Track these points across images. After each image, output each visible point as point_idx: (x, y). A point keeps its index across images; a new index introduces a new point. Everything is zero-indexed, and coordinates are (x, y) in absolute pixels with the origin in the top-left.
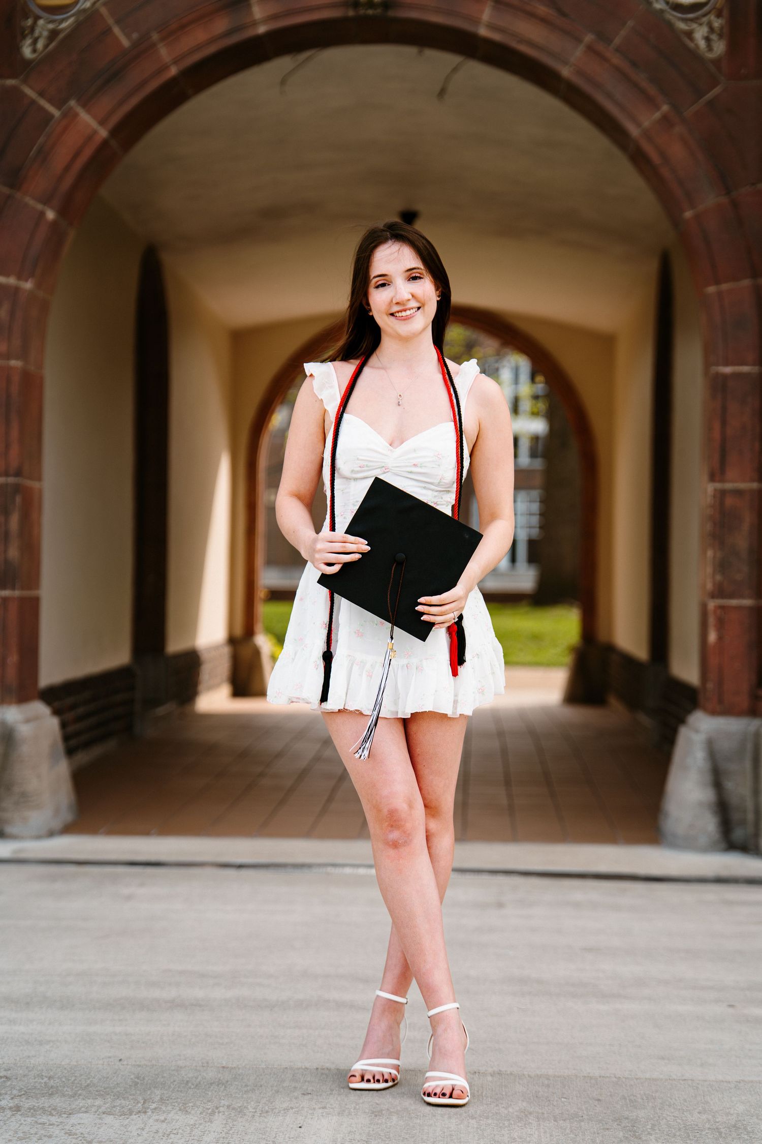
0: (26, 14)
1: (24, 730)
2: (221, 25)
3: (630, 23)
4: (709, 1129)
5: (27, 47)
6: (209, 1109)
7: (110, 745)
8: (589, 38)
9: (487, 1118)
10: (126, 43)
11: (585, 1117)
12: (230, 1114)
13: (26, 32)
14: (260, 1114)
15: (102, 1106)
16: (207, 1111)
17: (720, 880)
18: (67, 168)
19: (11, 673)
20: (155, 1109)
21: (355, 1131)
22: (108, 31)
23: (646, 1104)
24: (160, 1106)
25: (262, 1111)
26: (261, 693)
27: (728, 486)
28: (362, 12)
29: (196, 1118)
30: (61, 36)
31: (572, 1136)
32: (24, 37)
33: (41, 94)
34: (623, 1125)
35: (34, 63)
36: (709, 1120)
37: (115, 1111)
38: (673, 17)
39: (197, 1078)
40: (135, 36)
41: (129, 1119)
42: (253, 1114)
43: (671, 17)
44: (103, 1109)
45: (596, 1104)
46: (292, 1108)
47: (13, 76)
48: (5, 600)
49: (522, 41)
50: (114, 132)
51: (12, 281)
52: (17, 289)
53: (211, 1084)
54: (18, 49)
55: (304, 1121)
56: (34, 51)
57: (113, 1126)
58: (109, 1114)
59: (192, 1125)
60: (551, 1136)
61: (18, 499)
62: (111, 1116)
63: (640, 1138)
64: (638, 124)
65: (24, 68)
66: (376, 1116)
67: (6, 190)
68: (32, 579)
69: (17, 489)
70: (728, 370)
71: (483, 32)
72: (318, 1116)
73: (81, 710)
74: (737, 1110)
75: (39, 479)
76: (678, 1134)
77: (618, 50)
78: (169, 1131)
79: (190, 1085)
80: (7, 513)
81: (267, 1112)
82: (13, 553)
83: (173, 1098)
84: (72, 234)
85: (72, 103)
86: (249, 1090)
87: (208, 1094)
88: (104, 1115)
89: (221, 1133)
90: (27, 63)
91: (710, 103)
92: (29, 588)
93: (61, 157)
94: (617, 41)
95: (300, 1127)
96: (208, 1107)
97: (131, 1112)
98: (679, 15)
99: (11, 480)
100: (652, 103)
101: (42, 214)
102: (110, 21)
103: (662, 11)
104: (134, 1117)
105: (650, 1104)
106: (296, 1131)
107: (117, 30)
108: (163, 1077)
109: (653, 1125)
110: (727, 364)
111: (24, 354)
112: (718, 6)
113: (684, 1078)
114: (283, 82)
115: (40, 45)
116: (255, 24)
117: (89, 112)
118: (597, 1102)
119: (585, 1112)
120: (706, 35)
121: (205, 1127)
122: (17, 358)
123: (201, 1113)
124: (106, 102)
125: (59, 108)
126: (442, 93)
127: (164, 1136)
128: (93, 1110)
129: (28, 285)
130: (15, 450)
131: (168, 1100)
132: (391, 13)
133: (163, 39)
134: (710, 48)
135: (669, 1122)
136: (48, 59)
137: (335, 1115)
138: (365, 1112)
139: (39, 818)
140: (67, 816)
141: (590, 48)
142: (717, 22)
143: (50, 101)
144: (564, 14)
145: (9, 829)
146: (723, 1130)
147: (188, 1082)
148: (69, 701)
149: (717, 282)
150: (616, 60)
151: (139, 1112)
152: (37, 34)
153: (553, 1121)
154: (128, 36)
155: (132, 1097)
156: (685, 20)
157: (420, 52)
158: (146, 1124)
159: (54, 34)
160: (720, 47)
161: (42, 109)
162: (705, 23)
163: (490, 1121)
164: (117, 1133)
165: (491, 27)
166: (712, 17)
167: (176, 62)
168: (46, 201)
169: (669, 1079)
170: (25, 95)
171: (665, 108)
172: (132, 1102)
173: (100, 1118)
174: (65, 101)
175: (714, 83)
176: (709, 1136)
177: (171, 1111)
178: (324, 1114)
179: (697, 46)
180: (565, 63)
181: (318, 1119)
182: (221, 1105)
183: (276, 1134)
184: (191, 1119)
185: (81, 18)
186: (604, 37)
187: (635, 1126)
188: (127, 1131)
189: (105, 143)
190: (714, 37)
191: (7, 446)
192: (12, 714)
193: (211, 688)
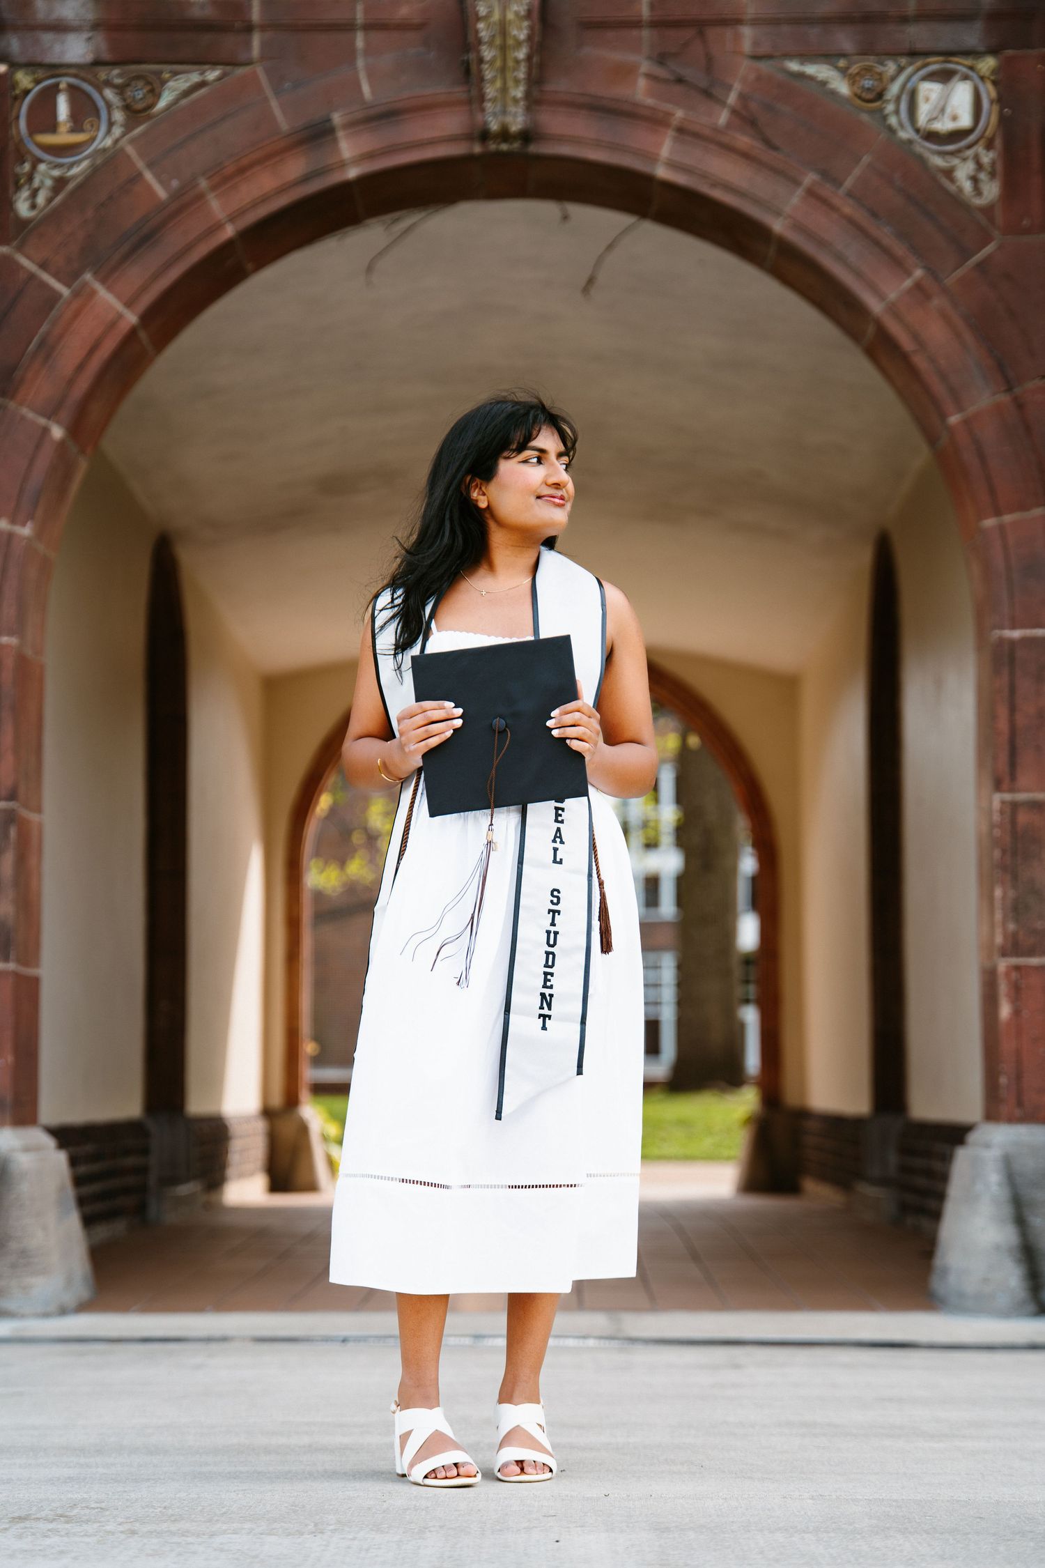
0: (22, 156)
1: (23, 1162)
2: (295, 167)
3: (866, 159)
5: (23, 202)
8: (810, 179)
10: (162, 193)
13: (22, 181)
18: (80, 367)
19: (4, 1081)
22: (138, 177)
26: (312, 1186)
27: (1022, 796)
28: (493, 146)
30: (71, 186)
32: (19, 188)
33: (43, 266)
35: (33, 223)
38: (926, 149)
40: (175, 183)
43: (922, 150)
47: (5, 241)
49: (716, 184)
50: (146, 318)
51: (3, 525)
52: (11, 538)
54: (10, 205)
56: (33, 207)
61: (13, 833)
64: (882, 296)
65: (19, 231)
68: (31, 951)
69: (12, 819)
70: (1015, 634)
71: (662, 173)
75: (39, 810)
77: (849, 194)
82: (6, 908)
84: (83, 467)
85: (87, 277)
90: (24, 224)
91: (981, 266)
92: (27, 963)
93: (71, 352)
94: (849, 182)
98: (934, 147)
99: (3, 805)
100: (900, 267)
101: (46, 431)
102: (140, 164)
103: (909, 142)
107: (149, 177)
110: (1015, 626)
111: (20, 626)
112: (986, 133)
114: (370, 268)
115: (41, 199)
116: (342, 165)
117: (110, 289)
120: (972, 173)
122: (11, 633)
124: (136, 274)
125: (69, 285)
126: (589, 285)
129: (25, 531)
130: (8, 762)
132: (534, 148)
133: (214, 188)
134: (977, 191)
136: (53, 217)
139: (45, 1287)
140: (82, 1292)
141: (811, 193)
142: (987, 155)
143: (56, 275)
144: (772, 147)
149: (998, 513)
150: (849, 209)
152: (36, 183)
154: (165, 184)
156: (942, 154)
159: (60, 183)
160: (992, 190)
161: (45, 286)
162: (971, 157)
165: (673, 165)
166: (980, 149)
167: (232, 218)
168: (51, 413)
170: (20, 267)
171: (919, 273)
174: (78, 274)
175: (986, 239)
179: (960, 189)
180: (778, 214)
185: (100, 160)
186: (831, 177)
189: (132, 336)
190: (983, 176)
192: (6, 1139)
193: (241, 1176)
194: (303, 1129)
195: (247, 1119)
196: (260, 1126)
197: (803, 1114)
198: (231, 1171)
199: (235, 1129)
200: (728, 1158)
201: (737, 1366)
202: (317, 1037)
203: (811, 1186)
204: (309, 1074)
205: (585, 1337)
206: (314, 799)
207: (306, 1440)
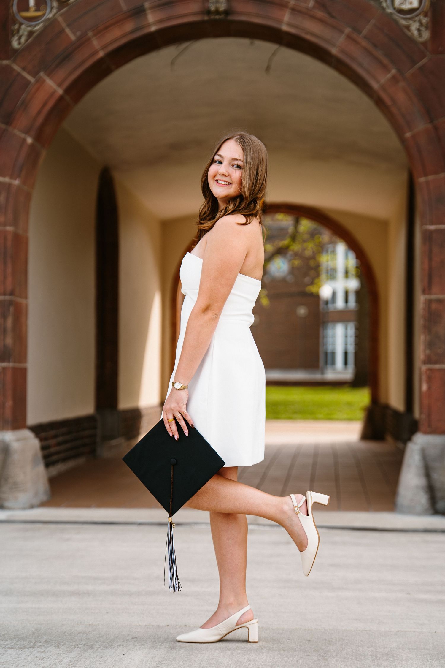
0: (14, 22)
1: (15, 446)
2: (129, 26)
3: (373, 21)
4: (371, 655)
5: (15, 41)
6: (72, 646)
7: (81, 461)
8: (348, 30)
9: (238, 650)
10: (73, 38)
11: (298, 649)
12: (84, 648)
13: (15, 32)
14: (102, 648)
15: (9, 644)
16: (71, 647)
17: (427, 531)
18: (39, 112)
19: (8, 412)
20: (40, 646)
21: (156, 657)
22: (62, 31)
23: (337, 643)
24: (44, 645)
25: (104, 647)
27: (433, 297)
28: (212, 17)
29: (63, 650)
30: (35, 35)
31: (286, 659)
32: (13, 35)
33: (24, 69)
34: (319, 653)
35: (20, 50)
36: (372, 651)
37: (15, 647)
38: (398, 17)
39: (71, 630)
40: (78, 33)
41: (22, 651)
42: (98, 648)
43: (397, 17)
44: (9, 646)
45: (307, 643)
46: (123, 645)
47: (7, 58)
48: (4, 369)
49: (308, 33)
50: (67, 91)
51: (7, 180)
52: (10, 185)
53: (79, 633)
54: (8, 43)
55: (127, 652)
56: (19, 43)
57: (11, 654)
58: (12, 648)
59: (59, 654)
60: (273, 659)
61: (12, 309)
62: (13, 649)
63: (327, 660)
64: (378, 81)
65: (13, 54)
66: (171, 649)
67: (3, 126)
68: (22, 357)
69: (11, 303)
70: (432, 227)
71: (285, 28)
72: (137, 649)
73: (60, 439)
74: (391, 646)
75: (26, 297)
76: (350, 658)
77: (365, 37)
78: (44, 657)
79: (66, 633)
80: (5, 317)
81: (107, 647)
82: (9, 341)
83: (53, 640)
84: (44, 153)
85: (42, 74)
86: (101, 636)
87: (75, 638)
88: (8, 649)
89: (75, 658)
90: (16, 51)
91: (421, 69)
92: (20, 362)
93: (35, 106)
94: (365, 32)
95: (123, 655)
96: (72, 645)
97: (25, 647)
98: (402, 16)
99: (7, 298)
100: (386, 69)
101: (24, 140)
102: (64, 25)
103: (391, 14)
104: (26, 650)
105: (340, 643)
106: (120, 657)
107: (68, 31)
108: (51, 630)
109: (338, 653)
110: (432, 224)
111: (15, 222)
112: (425, 10)
113: (365, 630)
114: (173, 63)
115: (23, 40)
116: (149, 25)
117: (51, 78)
118: (308, 642)
119: (299, 647)
120: (418, 27)
121: (67, 655)
122: (10, 225)
123: (67, 648)
124: (61, 73)
125: (34, 77)
126: (268, 69)
127: (39, 660)
128: (3, 646)
129: (16, 182)
130: (9, 280)
131: (50, 641)
132: (230, 18)
133: (95, 35)
134: (420, 35)
135: (348, 652)
136: (28, 48)
137: (147, 649)
138: (166, 647)
139: (23, 498)
140: (43, 497)
141: (349, 37)
142: (424, 20)
143: (29, 73)
144: (333, 17)
145: (7, 504)
146: (379, 656)
147: (65, 632)
148: (52, 433)
149: (426, 175)
150: (364, 43)
151: (30, 647)
152: (21, 33)
153: (277, 651)
154: (74, 33)
155: (28, 640)
156: (405, 19)
157: (252, 43)
158: (31, 654)
159: (31, 33)
160: (426, 35)
161: (24, 78)
162: (418, 20)
163: (239, 651)
164: (12, 658)
165: (289, 24)
166: (422, 17)
167: (103, 48)
168: (27, 132)
169: (357, 630)
170: (13, 70)
171: (394, 71)
172: (28, 642)
173: (5, 651)
174: (37, 73)
175: (424, 56)
176: (369, 659)
177: (50, 647)
178: (141, 648)
179: (412, 33)
180: (334, 45)
181: (136, 651)
182: (81, 644)
183: (108, 658)
184: (59, 651)
185: (47, 23)
186: (357, 30)
187: (326, 654)
188: (19, 657)
189: (61, 99)
190: (423, 29)
191: (5, 278)
192: (9, 436)
195: (152, 408)
198: (143, 430)
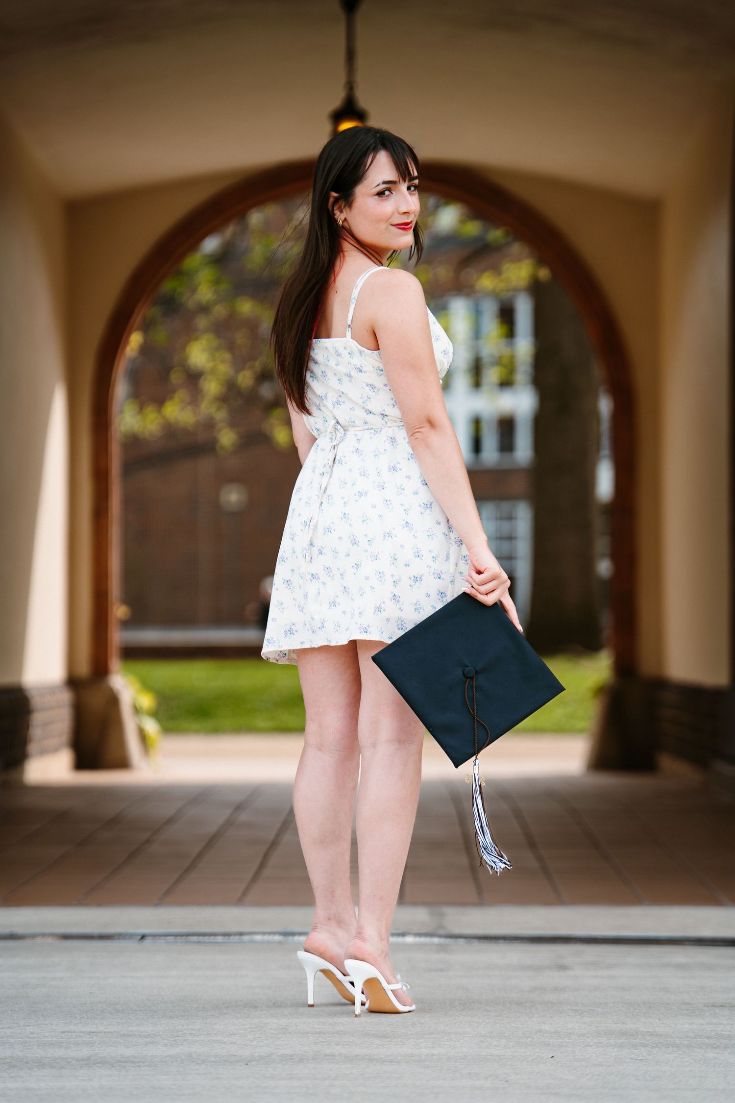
26: (122, 763)
193: (44, 752)
194: (113, 700)
195: (51, 690)
196: (65, 697)
197: (661, 684)
198: (32, 748)
199: (36, 701)
200: (581, 731)
201: (563, 968)
202: (128, 599)
203: (667, 762)
204: (118, 637)
205: (403, 935)
206: (124, 337)
207: (85, 1052)
